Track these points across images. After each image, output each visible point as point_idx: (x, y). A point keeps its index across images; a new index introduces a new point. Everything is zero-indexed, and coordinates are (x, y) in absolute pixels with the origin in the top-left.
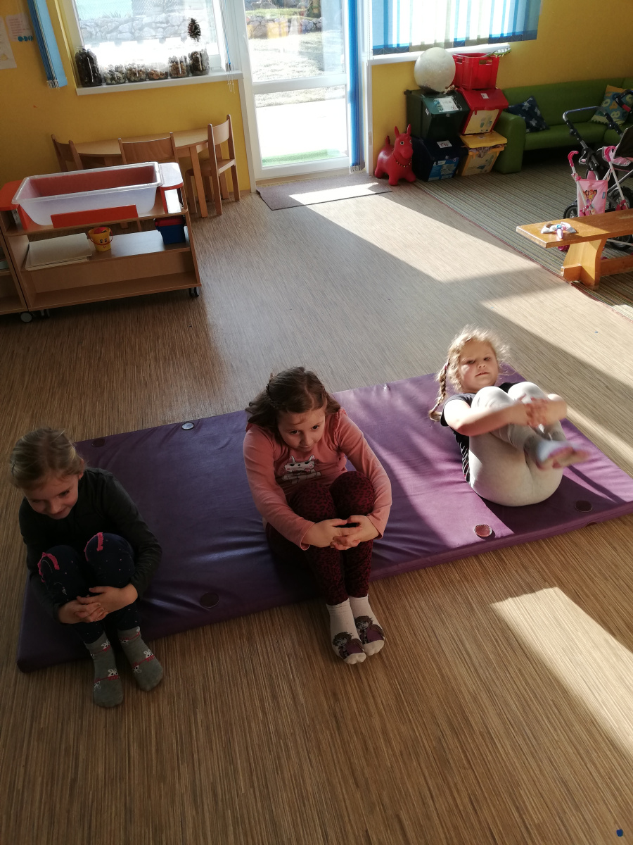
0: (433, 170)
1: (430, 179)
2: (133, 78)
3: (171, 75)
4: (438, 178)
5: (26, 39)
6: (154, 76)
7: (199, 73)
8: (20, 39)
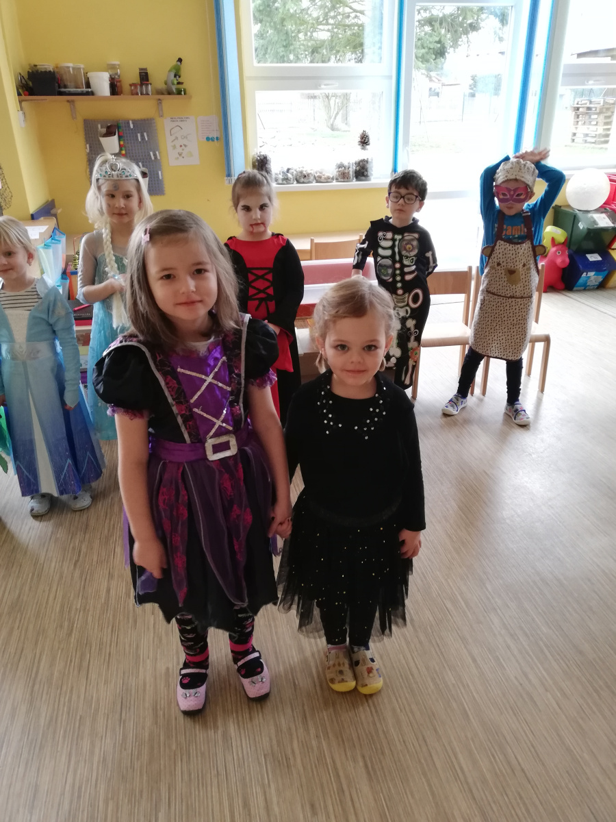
0: (581, 281)
1: (575, 289)
2: (302, 180)
3: (337, 179)
4: (583, 288)
5: (212, 140)
6: (322, 180)
7: (363, 178)
8: (208, 139)
